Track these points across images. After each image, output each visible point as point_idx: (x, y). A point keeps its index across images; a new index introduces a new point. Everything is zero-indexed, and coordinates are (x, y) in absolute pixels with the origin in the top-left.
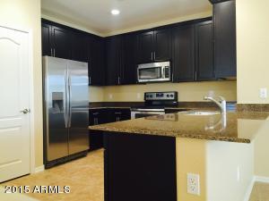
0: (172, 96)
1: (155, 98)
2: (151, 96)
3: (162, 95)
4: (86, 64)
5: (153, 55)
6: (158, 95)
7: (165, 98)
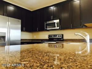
0: (60, 36)
1: (53, 37)
2: (51, 36)
3: (56, 36)
4: (20, 20)
5: (52, 17)
6: (54, 36)
7: (57, 37)
